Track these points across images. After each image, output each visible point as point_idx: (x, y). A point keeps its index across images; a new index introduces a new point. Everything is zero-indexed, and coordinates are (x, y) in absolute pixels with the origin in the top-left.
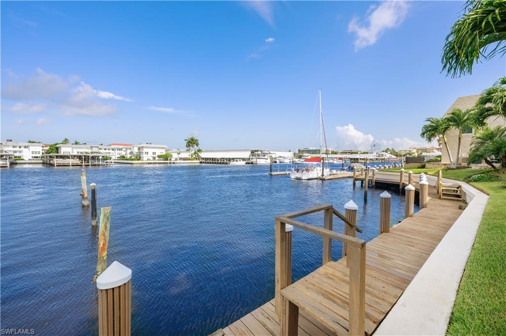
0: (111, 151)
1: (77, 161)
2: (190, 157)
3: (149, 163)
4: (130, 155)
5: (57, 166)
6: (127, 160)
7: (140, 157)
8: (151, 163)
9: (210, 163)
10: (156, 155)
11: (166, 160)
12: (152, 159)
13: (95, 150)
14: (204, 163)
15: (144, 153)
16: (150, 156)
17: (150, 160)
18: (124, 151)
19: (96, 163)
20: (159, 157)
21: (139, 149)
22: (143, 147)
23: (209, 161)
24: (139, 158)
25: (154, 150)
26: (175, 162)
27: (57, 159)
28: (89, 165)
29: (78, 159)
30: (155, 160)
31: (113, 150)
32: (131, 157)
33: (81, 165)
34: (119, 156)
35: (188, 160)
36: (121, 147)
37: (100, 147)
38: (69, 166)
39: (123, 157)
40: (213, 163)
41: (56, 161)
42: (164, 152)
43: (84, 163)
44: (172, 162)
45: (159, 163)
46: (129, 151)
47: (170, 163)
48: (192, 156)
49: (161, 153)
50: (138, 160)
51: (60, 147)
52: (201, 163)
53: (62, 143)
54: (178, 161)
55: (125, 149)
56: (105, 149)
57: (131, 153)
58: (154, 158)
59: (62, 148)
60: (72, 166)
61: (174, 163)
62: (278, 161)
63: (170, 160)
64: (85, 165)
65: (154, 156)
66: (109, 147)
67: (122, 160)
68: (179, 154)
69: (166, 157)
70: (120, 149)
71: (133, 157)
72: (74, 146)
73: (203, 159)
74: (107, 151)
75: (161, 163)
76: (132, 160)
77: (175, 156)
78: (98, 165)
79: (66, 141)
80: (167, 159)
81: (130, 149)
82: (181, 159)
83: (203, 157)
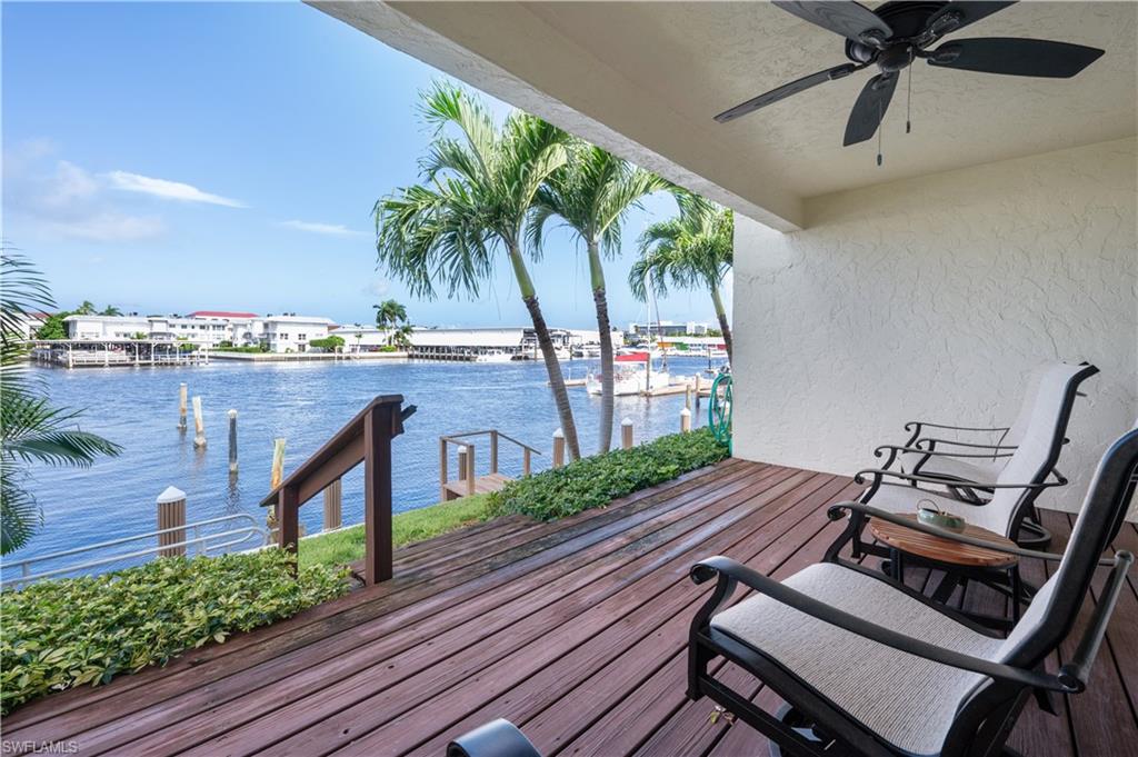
0: (197, 330)
1: (122, 356)
2: (386, 343)
3: (290, 359)
4: (245, 341)
5: (75, 366)
6: (236, 350)
7: (269, 345)
8: (294, 359)
9: (432, 357)
10: (307, 341)
11: (329, 351)
12: (296, 348)
13: (159, 328)
14: (417, 357)
15: (278, 336)
16: (293, 342)
17: (292, 351)
18: (230, 329)
19: (168, 359)
20: (313, 344)
21: (266, 325)
22: (275, 323)
23: (428, 353)
24: (265, 347)
25: (302, 330)
26: (351, 355)
27: (76, 352)
28: (149, 364)
29: (124, 352)
30: (304, 350)
31: (202, 327)
32: (246, 345)
33: (132, 365)
34: (218, 342)
35: (381, 350)
36: (221, 320)
37: (171, 321)
38: (102, 366)
39: (227, 345)
40: (438, 358)
41: (72, 356)
42: (325, 334)
43: (137, 361)
44: (343, 355)
45: (313, 359)
46: (241, 331)
47: (340, 358)
48: (390, 342)
49: (317, 335)
50: (264, 351)
51: (75, 322)
52: (410, 357)
53: (78, 313)
54: (358, 354)
55: (231, 326)
56: (184, 327)
57: (247, 335)
58: (302, 348)
59: (79, 325)
60: (111, 366)
61: (348, 358)
62: (585, 352)
63: (340, 351)
64: (141, 365)
65: (302, 342)
66: (193, 322)
67: (226, 350)
68: (360, 336)
69: (330, 345)
70: (219, 326)
71: (252, 346)
72: (108, 318)
73: (416, 348)
74: (189, 330)
75: (318, 359)
76: (248, 351)
77: (350, 340)
78: (172, 364)
79: (87, 308)
80: (332, 350)
81: (245, 326)
82: (364, 348)
83: (415, 344)
